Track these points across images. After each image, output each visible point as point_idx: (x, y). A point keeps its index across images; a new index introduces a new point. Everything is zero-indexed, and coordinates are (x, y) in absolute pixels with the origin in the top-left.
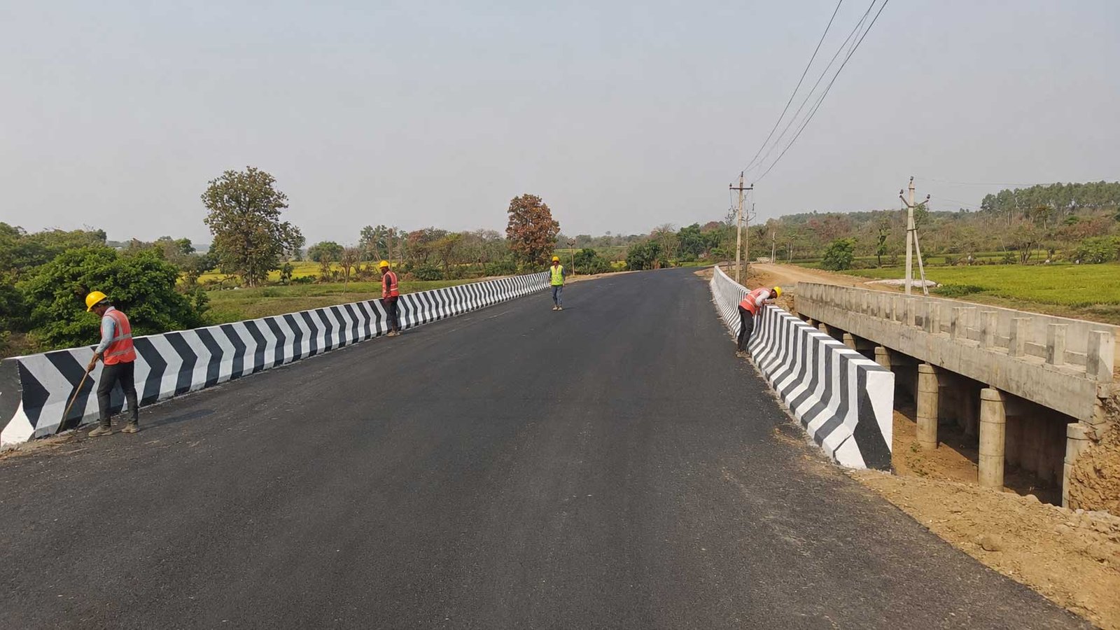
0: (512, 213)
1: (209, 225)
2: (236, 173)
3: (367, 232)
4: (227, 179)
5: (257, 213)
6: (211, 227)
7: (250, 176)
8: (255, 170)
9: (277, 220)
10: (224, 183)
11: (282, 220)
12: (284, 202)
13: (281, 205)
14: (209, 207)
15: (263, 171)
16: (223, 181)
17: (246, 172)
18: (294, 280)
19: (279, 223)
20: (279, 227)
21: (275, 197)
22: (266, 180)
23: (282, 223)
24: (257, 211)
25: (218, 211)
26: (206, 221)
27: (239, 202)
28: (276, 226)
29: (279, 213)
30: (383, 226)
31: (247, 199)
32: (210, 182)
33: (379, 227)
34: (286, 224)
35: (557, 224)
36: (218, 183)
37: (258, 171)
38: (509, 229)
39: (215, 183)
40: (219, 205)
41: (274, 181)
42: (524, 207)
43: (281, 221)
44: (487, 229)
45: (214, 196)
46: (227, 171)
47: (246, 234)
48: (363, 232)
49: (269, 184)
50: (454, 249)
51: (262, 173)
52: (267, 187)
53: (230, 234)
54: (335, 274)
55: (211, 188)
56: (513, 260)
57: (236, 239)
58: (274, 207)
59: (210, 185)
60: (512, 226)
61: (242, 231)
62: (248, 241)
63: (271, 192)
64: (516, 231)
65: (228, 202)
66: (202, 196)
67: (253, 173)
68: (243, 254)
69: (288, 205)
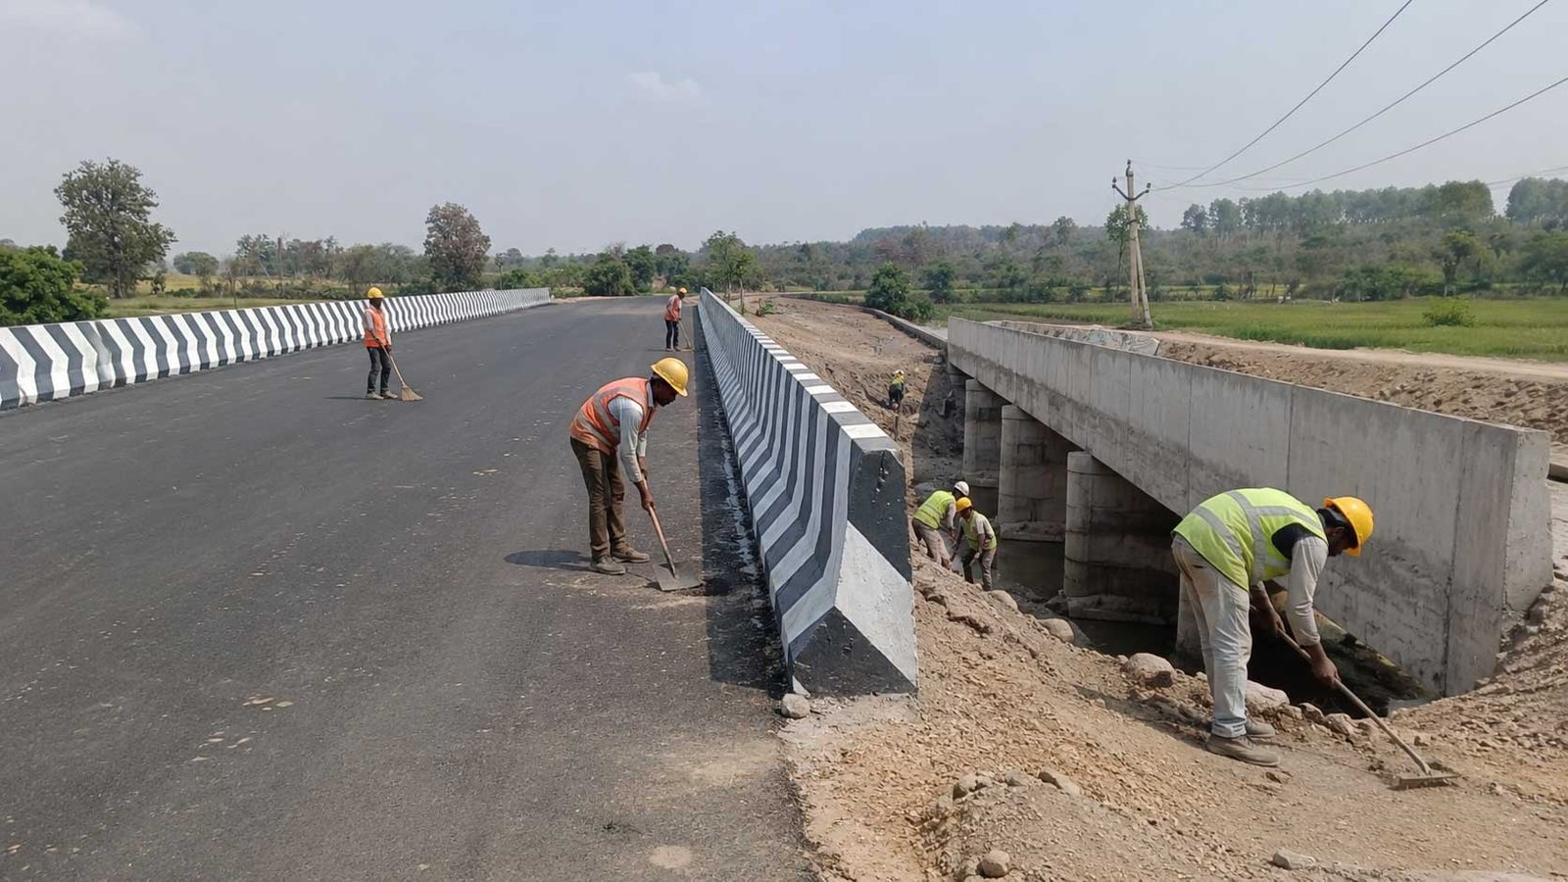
0: (431, 225)
1: (66, 225)
2: (96, 164)
3: (244, 243)
4: (84, 172)
5: (122, 213)
6: (67, 227)
7: (111, 169)
8: (117, 162)
9: (146, 220)
10: (81, 177)
11: (152, 221)
12: (152, 200)
13: (149, 204)
14: (65, 204)
15: (126, 163)
16: (81, 175)
17: (106, 165)
18: (168, 293)
19: (149, 224)
20: (149, 229)
21: (143, 193)
22: (132, 174)
23: (153, 225)
24: (122, 210)
26: (62, 220)
27: (99, 198)
28: (146, 228)
29: (149, 213)
30: (264, 236)
31: (110, 196)
32: (65, 175)
33: (260, 236)
34: (157, 225)
35: (487, 239)
36: (74, 177)
37: (120, 164)
38: (428, 243)
39: (70, 176)
40: (77, 201)
41: (139, 175)
42: (444, 217)
43: (151, 223)
44: (396, 243)
45: (70, 191)
46: (84, 163)
47: (112, 236)
48: (239, 243)
49: (134, 179)
50: (365, 262)
51: (126, 166)
52: (133, 182)
53: (92, 236)
54: (218, 287)
55: (67, 182)
56: (434, 279)
57: (100, 242)
58: (142, 205)
59: (65, 179)
60: (431, 240)
61: (106, 233)
62: (115, 245)
63: (137, 188)
64: (435, 245)
65: (88, 199)
66: (56, 191)
67: (116, 166)
68: (110, 260)
69: (158, 204)
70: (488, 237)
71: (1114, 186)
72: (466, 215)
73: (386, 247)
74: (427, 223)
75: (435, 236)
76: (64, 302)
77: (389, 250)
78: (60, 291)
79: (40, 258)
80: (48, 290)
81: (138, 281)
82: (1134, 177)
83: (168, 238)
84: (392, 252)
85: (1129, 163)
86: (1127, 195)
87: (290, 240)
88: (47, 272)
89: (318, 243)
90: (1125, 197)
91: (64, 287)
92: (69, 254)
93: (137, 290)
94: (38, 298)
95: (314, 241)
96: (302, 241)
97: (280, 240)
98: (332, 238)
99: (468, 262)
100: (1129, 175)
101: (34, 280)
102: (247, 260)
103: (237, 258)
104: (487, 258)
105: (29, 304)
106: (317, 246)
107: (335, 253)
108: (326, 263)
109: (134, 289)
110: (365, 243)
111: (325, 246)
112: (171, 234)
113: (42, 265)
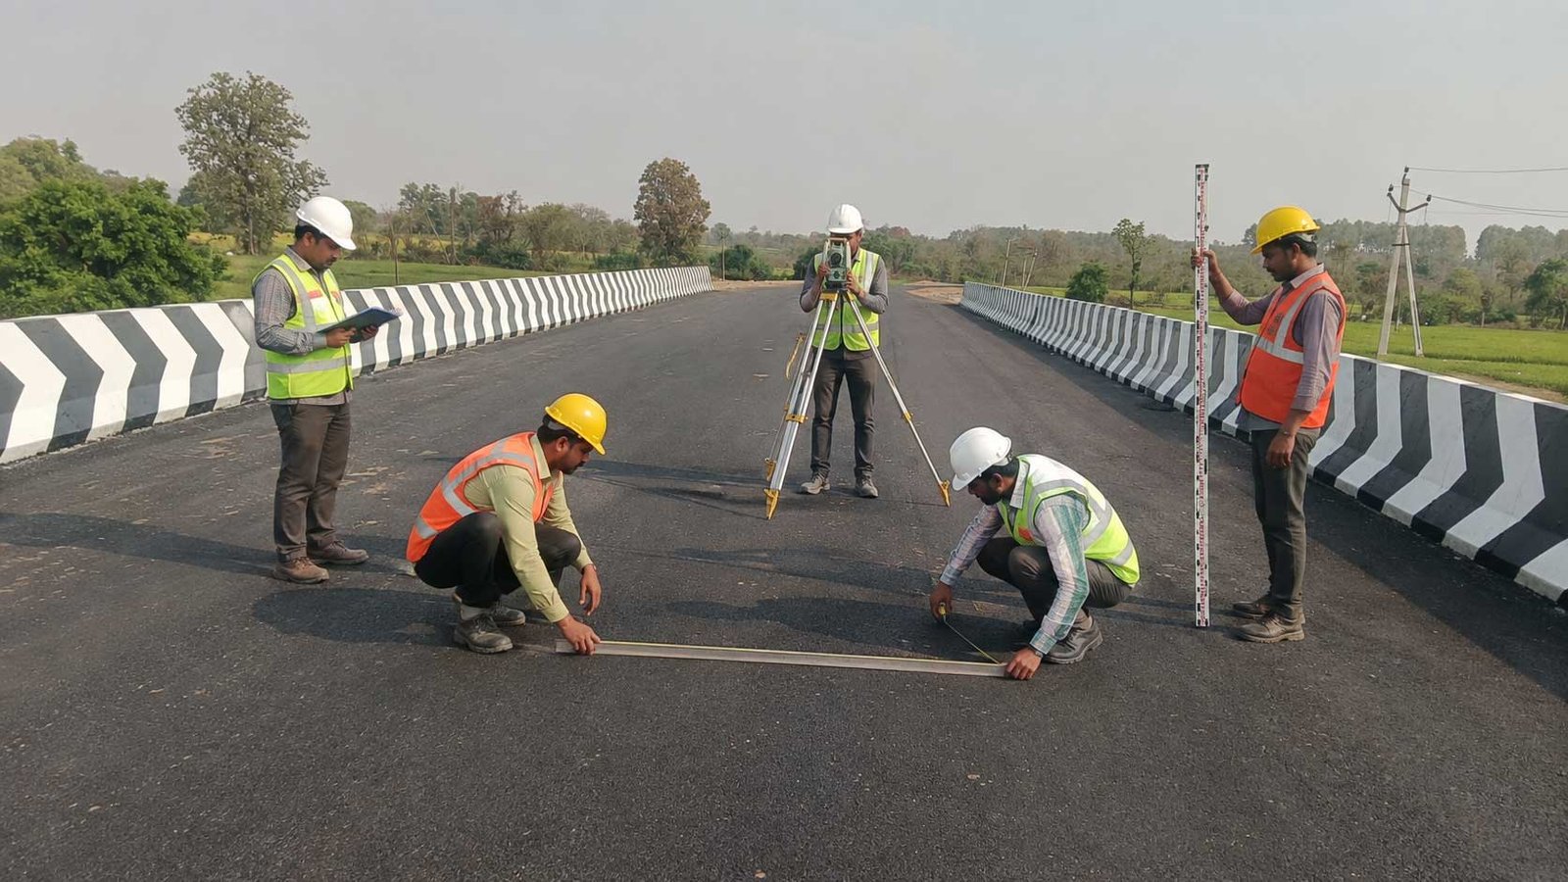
0: (645, 184)
1: (187, 155)
2: (232, 79)
3: (410, 193)
4: (215, 87)
5: (261, 144)
6: (189, 159)
7: (252, 87)
8: (260, 78)
9: (291, 156)
10: (212, 95)
11: (299, 156)
12: (302, 130)
13: (298, 136)
14: (188, 128)
15: (273, 81)
17: (246, 82)
19: (295, 161)
20: (295, 169)
21: (290, 121)
22: (279, 94)
23: (300, 162)
24: (261, 141)
25: (201, 136)
26: (183, 149)
27: (234, 124)
28: (290, 165)
29: (295, 147)
30: (434, 185)
31: (247, 122)
32: (190, 91)
33: (428, 186)
34: (305, 163)
35: (706, 206)
36: (203, 94)
37: (265, 81)
38: (637, 206)
39: (197, 92)
40: (204, 125)
41: (288, 98)
42: (661, 175)
43: (298, 160)
45: (196, 112)
46: (217, 76)
47: (245, 173)
48: (403, 192)
49: (281, 102)
50: (553, 226)
51: (270, 84)
52: (279, 105)
53: (222, 171)
54: (375, 247)
55: (192, 101)
56: (640, 250)
57: (231, 180)
58: (288, 134)
59: (190, 95)
60: (643, 202)
61: (238, 169)
62: (248, 184)
63: (284, 114)
64: (647, 207)
65: (219, 122)
66: (178, 110)
67: (258, 84)
68: (241, 203)
69: (308, 137)
70: (708, 203)
71: (1389, 195)
72: (688, 174)
73: (581, 208)
74: (640, 181)
75: (647, 197)
76: (173, 259)
77: (581, 213)
78: (168, 246)
79: (147, 199)
80: (153, 243)
81: (276, 233)
82: (1410, 187)
83: (318, 180)
84: (584, 215)
85: (1407, 170)
86: (1399, 205)
87: (464, 192)
88: (152, 219)
89: (499, 198)
90: (1397, 207)
91: (175, 241)
92: (189, 194)
93: (274, 244)
94: (136, 255)
95: (494, 196)
96: (480, 195)
97: (453, 192)
98: (515, 193)
99: (683, 232)
100: (1405, 183)
101: (132, 230)
102: (411, 215)
103: (400, 212)
104: (703, 229)
105: (121, 266)
106: (497, 202)
107: (518, 211)
108: (507, 224)
109: (269, 244)
110: (555, 201)
111: (506, 203)
112: (322, 176)
113: (148, 209)
